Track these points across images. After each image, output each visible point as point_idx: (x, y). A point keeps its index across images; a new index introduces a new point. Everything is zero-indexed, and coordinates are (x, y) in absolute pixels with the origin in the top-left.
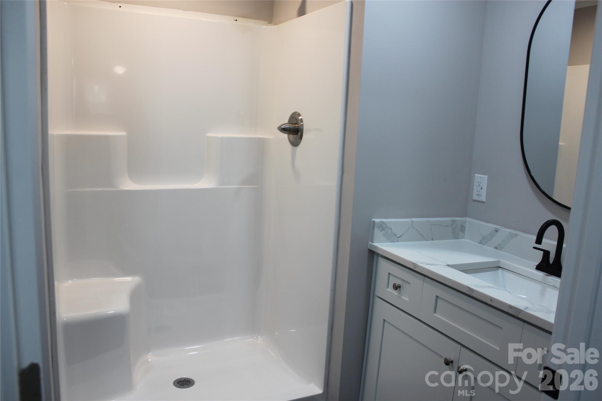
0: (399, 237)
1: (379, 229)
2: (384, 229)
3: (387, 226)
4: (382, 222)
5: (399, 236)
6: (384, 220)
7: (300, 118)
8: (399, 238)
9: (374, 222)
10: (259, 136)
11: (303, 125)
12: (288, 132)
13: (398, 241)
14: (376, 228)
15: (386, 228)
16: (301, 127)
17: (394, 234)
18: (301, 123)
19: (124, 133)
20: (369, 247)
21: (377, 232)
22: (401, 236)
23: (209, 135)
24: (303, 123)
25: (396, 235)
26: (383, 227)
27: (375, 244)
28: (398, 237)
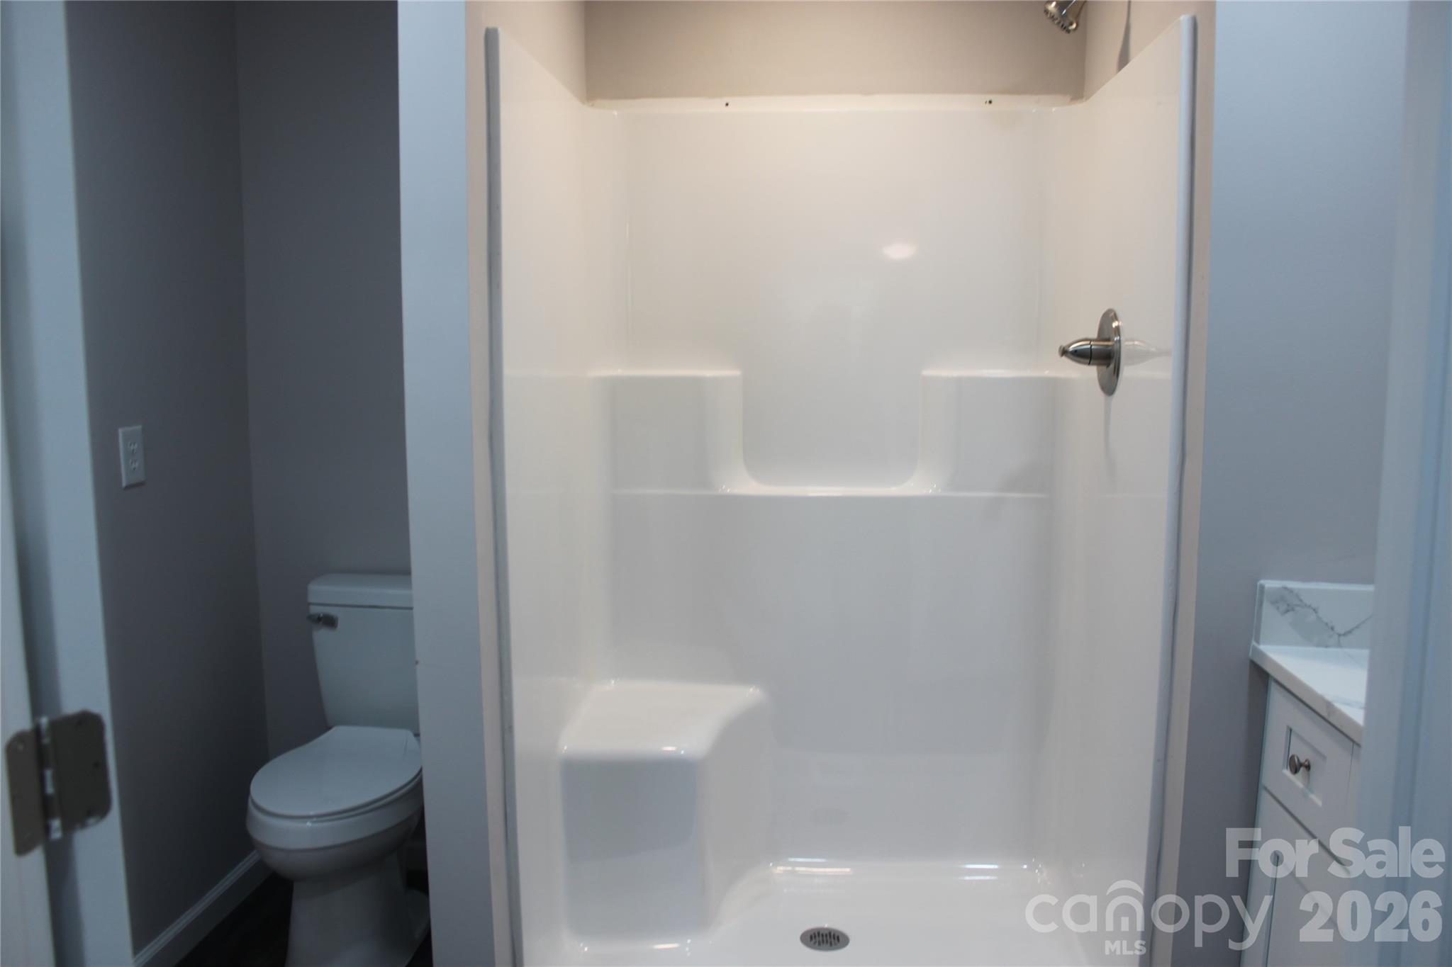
0: (1345, 635)
1: (1278, 608)
2: (1293, 610)
3: (1301, 600)
4: (1286, 588)
5: (1342, 632)
6: (1291, 585)
7: (1115, 324)
8: (1342, 638)
9: (1262, 587)
10: (1047, 373)
11: (1119, 341)
12: (1088, 361)
13: (1339, 645)
14: (1266, 605)
15: (1298, 606)
16: (1117, 346)
17: (1327, 624)
18: (1116, 336)
19: (736, 373)
20: (1250, 654)
21: (1270, 615)
22: (1350, 632)
23: (927, 372)
24: (1119, 336)
25: (1332, 628)
26: (1287, 602)
27: (1263, 647)
28: (1339, 635)
